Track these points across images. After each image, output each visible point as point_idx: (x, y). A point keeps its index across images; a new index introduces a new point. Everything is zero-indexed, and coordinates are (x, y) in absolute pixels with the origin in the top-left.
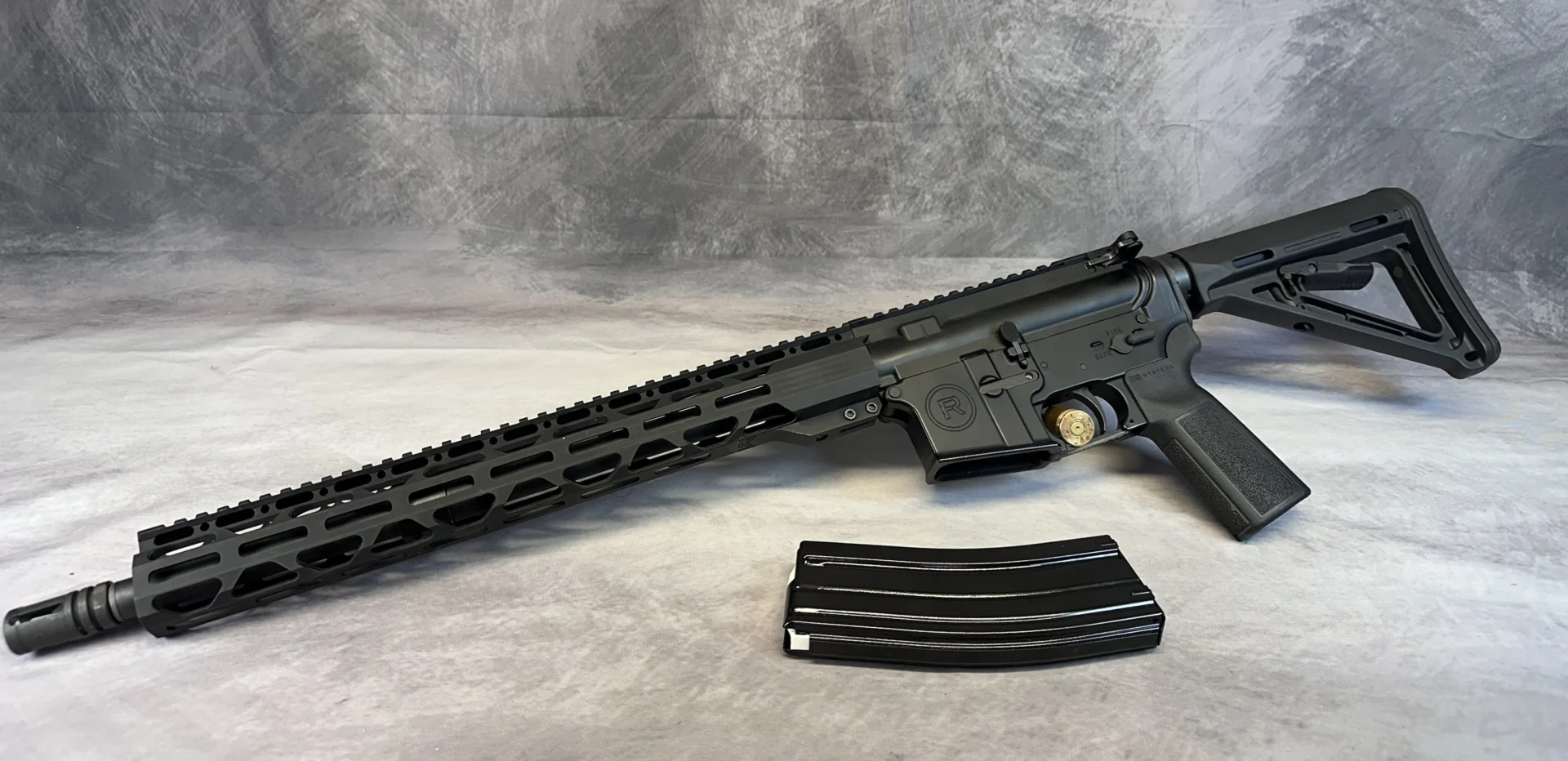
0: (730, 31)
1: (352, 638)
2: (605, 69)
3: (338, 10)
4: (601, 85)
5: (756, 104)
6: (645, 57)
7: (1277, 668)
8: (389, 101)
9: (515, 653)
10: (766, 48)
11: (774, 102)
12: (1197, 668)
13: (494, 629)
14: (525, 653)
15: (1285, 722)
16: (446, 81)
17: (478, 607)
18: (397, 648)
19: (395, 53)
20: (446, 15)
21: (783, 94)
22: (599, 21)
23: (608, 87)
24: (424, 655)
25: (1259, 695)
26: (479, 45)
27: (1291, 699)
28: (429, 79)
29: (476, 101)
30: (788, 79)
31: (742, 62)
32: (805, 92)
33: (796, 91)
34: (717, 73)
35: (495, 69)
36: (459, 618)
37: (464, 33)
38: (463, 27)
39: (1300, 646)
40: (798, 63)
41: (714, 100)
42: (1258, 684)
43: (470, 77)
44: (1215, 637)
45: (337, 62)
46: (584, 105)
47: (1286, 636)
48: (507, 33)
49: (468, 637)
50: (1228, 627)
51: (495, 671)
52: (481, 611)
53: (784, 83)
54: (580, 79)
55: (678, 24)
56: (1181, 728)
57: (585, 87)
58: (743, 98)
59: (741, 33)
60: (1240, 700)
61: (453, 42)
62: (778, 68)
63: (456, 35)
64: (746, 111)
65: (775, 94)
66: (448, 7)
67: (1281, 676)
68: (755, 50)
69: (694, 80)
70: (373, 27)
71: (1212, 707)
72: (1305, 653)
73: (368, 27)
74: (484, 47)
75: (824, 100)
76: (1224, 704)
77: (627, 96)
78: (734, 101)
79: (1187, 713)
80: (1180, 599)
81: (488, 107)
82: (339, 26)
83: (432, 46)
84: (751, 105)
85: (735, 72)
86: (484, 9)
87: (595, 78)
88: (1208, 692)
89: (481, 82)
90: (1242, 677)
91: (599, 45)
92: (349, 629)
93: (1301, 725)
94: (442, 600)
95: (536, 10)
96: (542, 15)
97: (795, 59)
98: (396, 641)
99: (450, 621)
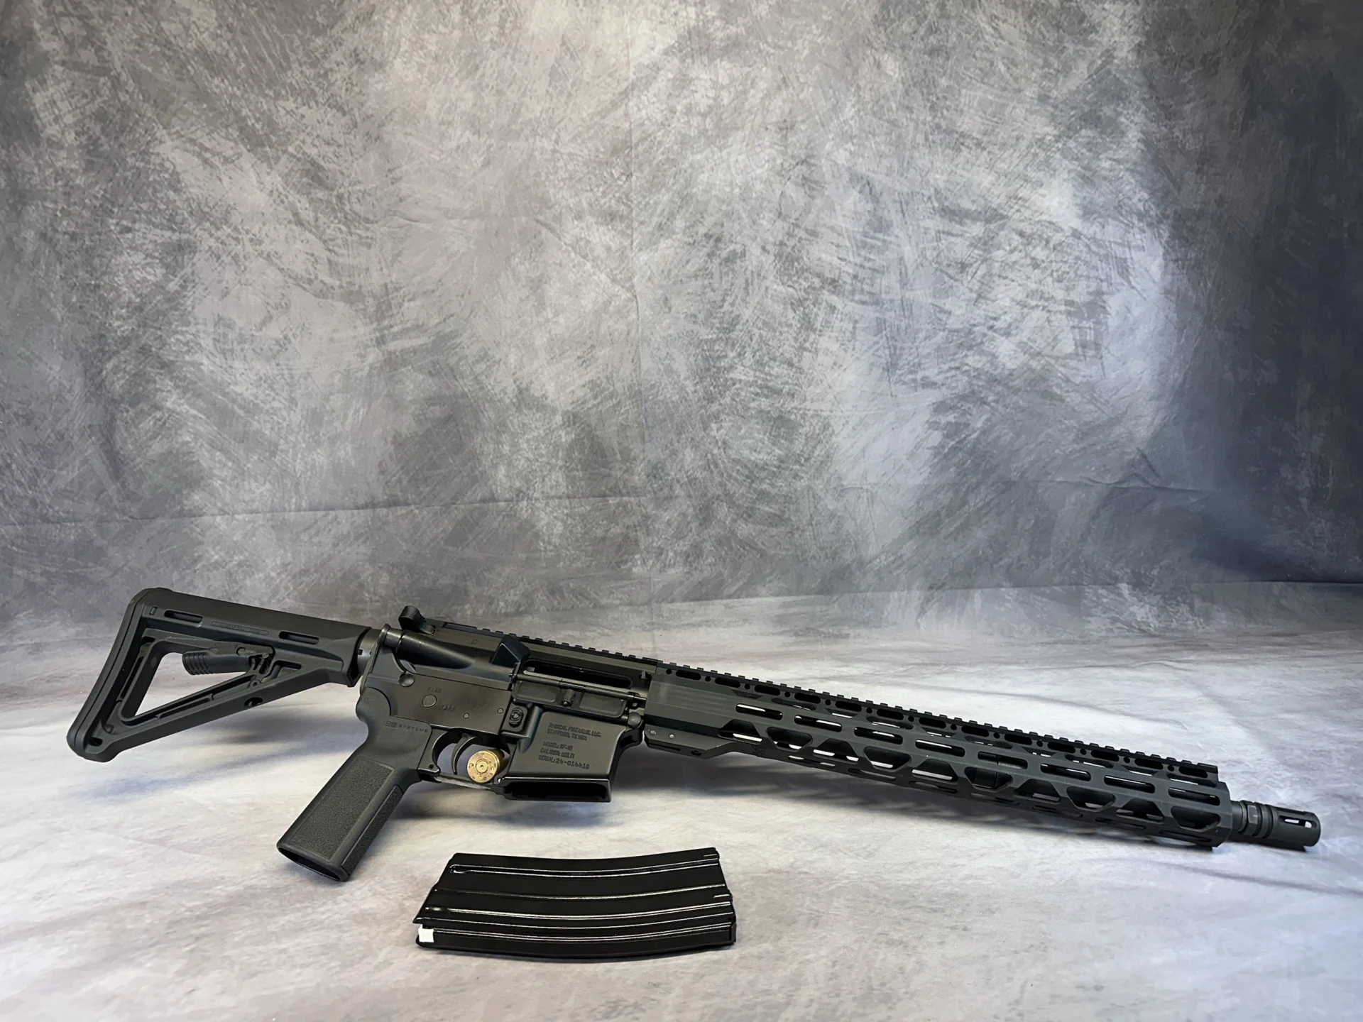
0: (504, 432)
1: (197, 938)
2: (402, 468)
3: (176, 433)
4: (400, 481)
5: (528, 489)
6: (435, 457)
7: (948, 889)
8: (219, 505)
9: (339, 939)
10: (534, 445)
11: (543, 486)
12: (887, 896)
13: (322, 922)
14: (347, 938)
15: (954, 928)
16: (268, 486)
17: (307, 907)
18: (236, 945)
19: (225, 465)
20: (267, 432)
21: (550, 480)
22: (396, 431)
23: (405, 482)
24: (261, 948)
25: (935, 911)
26: (295, 454)
27: (958, 911)
28: (254, 485)
29: (294, 500)
30: (553, 468)
31: (515, 457)
32: (567, 477)
33: (560, 476)
34: (495, 466)
35: (309, 473)
36: (291, 917)
37: (282, 445)
38: (282, 441)
39: (965, 872)
40: (560, 454)
41: (494, 487)
42: (933, 902)
43: (288, 481)
44: (901, 872)
45: (175, 475)
46: (385, 498)
47: (955, 865)
48: (318, 443)
49: (298, 930)
50: (911, 863)
51: (322, 954)
52: (309, 910)
53: (550, 470)
54: (382, 477)
55: (461, 429)
56: (875, 941)
57: (386, 483)
58: (518, 484)
59: (513, 433)
60: (920, 915)
61: (273, 454)
62: (544, 459)
63: (276, 448)
64: (521, 495)
65: (543, 480)
66: (269, 426)
67: (950, 895)
68: (525, 446)
69: (477, 472)
70: (206, 445)
71: (899, 923)
72: (968, 877)
73: (202, 445)
74: (300, 456)
75: (583, 483)
76: (907, 919)
77: (421, 489)
78: (510, 487)
79: (880, 929)
80: (874, 846)
81: (304, 504)
82: (177, 446)
83: (256, 458)
84: (524, 489)
85: (510, 464)
86: (299, 426)
87: (394, 476)
88: (895, 912)
89: (297, 484)
90: (921, 899)
91: (396, 449)
92: (195, 932)
93: (965, 929)
94: (276, 903)
95: (343, 424)
96: (348, 428)
97: (558, 452)
98: (236, 939)
99: (282, 920)
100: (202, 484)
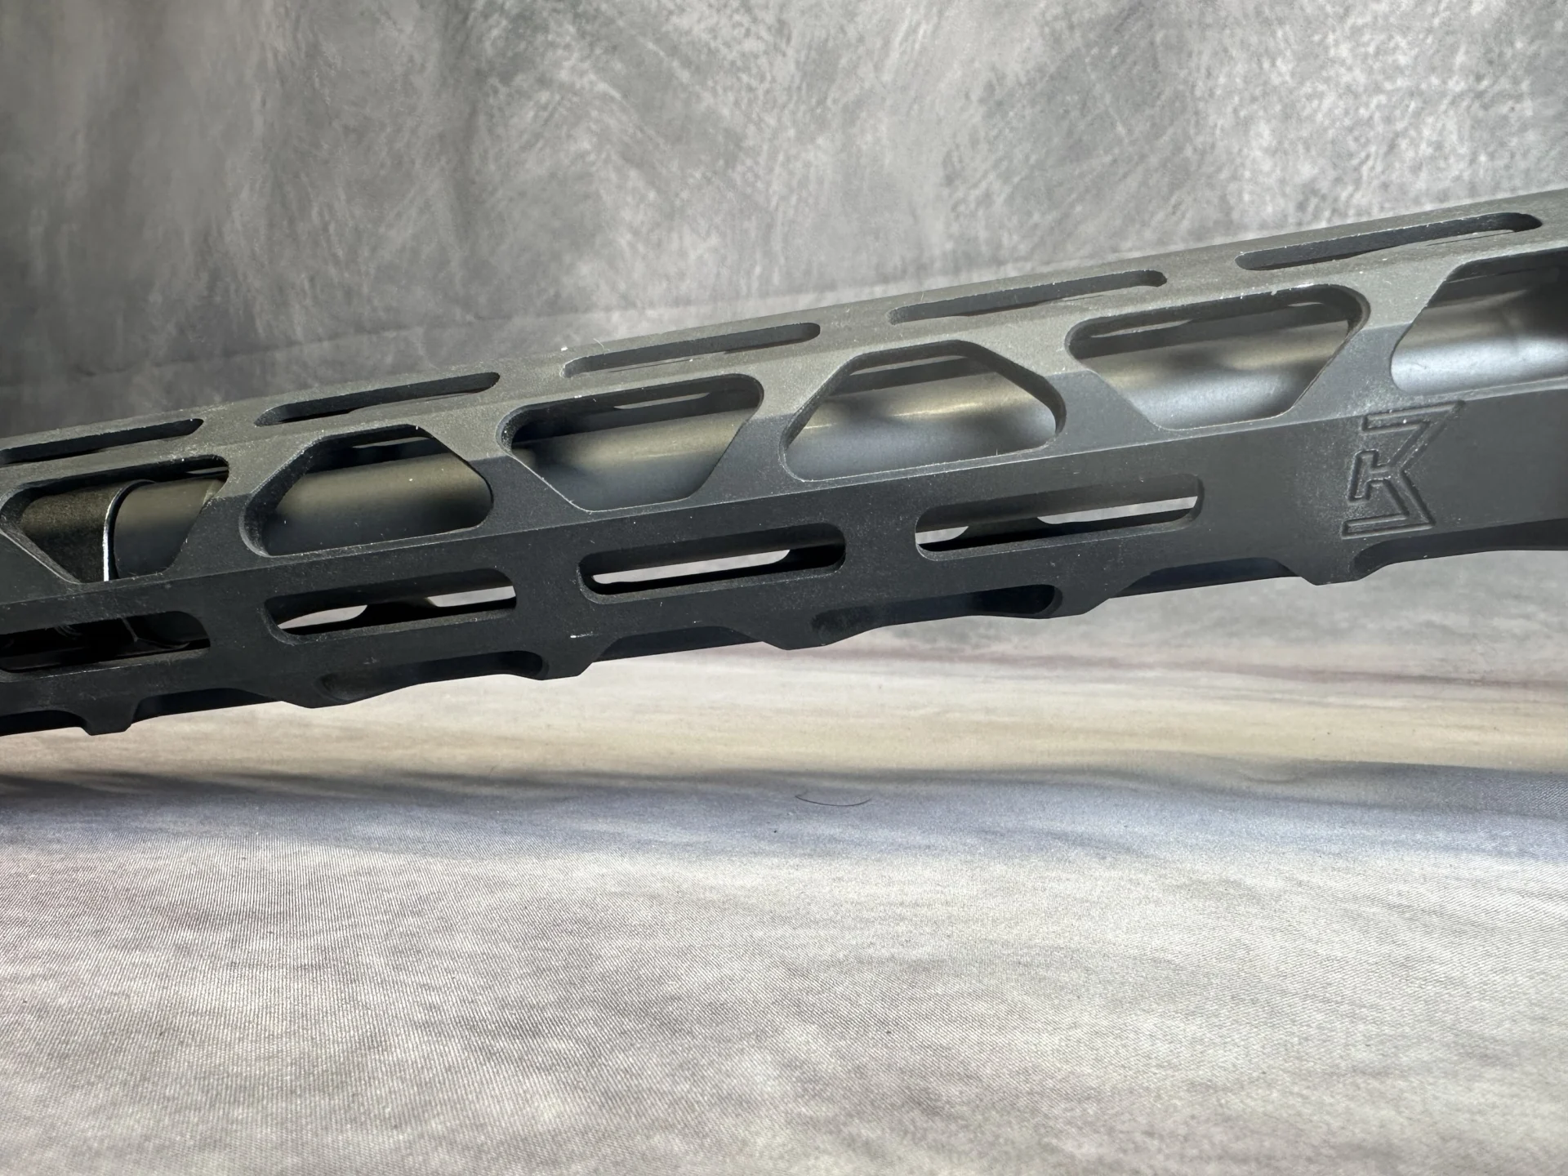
100: (598, 240)
